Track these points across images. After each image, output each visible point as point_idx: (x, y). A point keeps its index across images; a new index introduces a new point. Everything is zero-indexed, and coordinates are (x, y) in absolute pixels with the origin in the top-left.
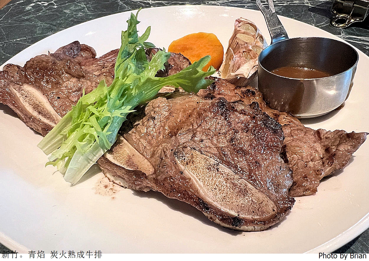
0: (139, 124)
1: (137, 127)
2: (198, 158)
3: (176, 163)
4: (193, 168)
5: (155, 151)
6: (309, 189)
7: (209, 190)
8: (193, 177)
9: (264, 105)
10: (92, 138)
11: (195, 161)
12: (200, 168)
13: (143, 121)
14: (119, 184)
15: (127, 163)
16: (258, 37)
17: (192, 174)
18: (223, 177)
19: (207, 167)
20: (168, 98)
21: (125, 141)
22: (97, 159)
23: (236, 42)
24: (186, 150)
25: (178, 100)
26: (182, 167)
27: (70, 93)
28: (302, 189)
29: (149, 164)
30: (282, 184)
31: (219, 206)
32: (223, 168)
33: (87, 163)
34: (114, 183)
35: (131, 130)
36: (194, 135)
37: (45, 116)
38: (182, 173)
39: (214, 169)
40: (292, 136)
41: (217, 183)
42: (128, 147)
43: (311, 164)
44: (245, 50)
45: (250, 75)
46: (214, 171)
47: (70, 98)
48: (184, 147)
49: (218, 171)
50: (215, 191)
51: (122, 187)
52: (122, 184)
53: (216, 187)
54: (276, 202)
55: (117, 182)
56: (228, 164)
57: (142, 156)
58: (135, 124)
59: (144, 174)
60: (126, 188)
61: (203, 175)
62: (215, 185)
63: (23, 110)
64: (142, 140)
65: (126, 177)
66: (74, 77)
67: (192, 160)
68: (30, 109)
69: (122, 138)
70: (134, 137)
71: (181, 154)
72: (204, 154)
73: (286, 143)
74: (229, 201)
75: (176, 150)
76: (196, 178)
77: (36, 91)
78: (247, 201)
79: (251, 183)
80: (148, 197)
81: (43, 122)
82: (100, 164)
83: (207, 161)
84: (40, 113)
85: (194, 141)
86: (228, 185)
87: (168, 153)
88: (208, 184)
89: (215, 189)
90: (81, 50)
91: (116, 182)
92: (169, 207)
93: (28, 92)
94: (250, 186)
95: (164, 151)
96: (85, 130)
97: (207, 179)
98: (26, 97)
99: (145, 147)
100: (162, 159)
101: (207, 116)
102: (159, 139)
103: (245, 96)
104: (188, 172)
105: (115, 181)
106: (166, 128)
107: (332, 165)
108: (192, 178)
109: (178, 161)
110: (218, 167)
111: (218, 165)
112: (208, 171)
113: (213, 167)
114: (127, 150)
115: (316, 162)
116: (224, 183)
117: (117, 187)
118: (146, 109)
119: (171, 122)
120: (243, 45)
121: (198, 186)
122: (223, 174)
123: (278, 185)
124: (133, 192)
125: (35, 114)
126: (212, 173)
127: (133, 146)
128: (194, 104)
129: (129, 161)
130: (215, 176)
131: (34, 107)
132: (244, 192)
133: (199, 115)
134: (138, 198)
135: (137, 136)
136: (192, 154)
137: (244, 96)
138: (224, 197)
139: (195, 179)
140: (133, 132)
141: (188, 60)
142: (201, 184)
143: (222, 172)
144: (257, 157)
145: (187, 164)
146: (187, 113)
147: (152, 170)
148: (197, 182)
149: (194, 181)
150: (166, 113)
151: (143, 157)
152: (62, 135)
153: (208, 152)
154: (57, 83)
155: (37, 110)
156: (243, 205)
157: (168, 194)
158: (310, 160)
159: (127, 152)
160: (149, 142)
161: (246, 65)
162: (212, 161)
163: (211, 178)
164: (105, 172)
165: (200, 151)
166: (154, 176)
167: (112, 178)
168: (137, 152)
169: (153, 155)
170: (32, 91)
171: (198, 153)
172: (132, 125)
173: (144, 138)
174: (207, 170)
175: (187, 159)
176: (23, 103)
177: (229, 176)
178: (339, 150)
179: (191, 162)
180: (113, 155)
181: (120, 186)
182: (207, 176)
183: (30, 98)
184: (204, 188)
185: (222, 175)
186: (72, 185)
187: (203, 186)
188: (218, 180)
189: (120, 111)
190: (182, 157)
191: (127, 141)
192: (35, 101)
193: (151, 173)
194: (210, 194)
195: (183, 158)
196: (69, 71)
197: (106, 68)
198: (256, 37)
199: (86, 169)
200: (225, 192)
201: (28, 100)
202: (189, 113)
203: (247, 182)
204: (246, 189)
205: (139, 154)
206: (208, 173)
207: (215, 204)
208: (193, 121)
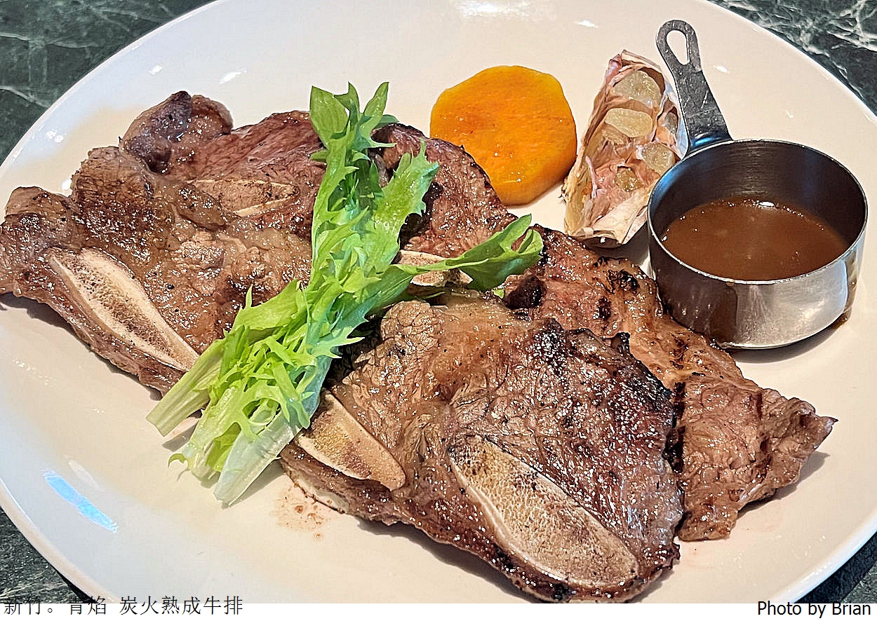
0: (366, 362)
1: (362, 368)
2: (496, 461)
3: (451, 470)
4: (485, 483)
5: (405, 430)
6: (714, 528)
7: (515, 529)
8: (486, 501)
9: (658, 313)
10: (272, 407)
11: (489, 467)
12: (500, 482)
13: (375, 354)
14: (327, 504)
15: (346, 459)
16: (665, 114)
17: (483, 494)
18: (543, 502)
19: (512, 480)
20: (433, 302)
21: (336, 403)
22: (278, 450)
23: (602, 139)
24: (473, 442)
25: (457, 313)
26: (464, 480)
27: (195, 271)
28: (702, 528)
29: (394, 463)
30: (658, 519)
31: (533, 562)
32: (546, 483)
33: (258, 457)
34: (316, 501)
35: (348, 375)
36: (490, 408)
37: (142, 335)
38: (463, 492)
39: (527, 486)
40: (702, 404)
41: (531, 515)
42: (346, 420)
43: (727, 474)
44: (623, 164)
45: (631, 235)
46: (527, 490)
47: (195, 285)
48: (470, 436)
49: (534, 489)
50: (527, 531)
51: (335, 510)
52: (334, 504)
53: (530, 523)
54: (639, 557)
55: (324, 499)
56: (556, 475)
57: (377, 444)
58: (358, 361)
59: (385, 489)
60: (343, 512)
61: (505, 498)
62: (528, 519)
63: (90, 320)
64: (374, 403)
65: (349, 495)
66: (200, 227)
67: (483, 465)
68: (105, 317)
69: (331, 395)
70: (356, 395)
71: (462, 450)
72: (509, 453)
73: (687, 421)
74: (551, 551)
75: (452, 441)
76: (491, 503)
77: (115, 269)
78: (585, 552)
79: (596, 517)
80: (391, 535)
81: (141, 352)
82: (286, 460)
83: (514, 468)
84: (131, 328)
85: (490, 421)
86: (553, 519)
87: (436, 446)
88: (514, 517)
89: (526, 526)
90: (193, 114)
91: (321, 498)
92: (437, 557)
93: (95, 273)
94: (594, 522)
95: (427, 442)
96: (259, 392)
97: (513, 506)
98: (93, 284)
99: (383, 421)
100: (422, 459)
101: (520, 363)
102: (413, 401)
103: (617, 286)
104: (476, 490)
105: (317, 497)
106: (430, 375)
107: (763, 479)
108: (483, 504)
109: (457, 467)
110: (535, 481)
111: (535, 476)
112: (515, 489)
113: (526, 481)
114: (342, 428)
115: (739, 470)
116: (545, 515)
117: (324, 511)
118: (383, 325)
119: (441, 364)
120: (621, 146)
121: (493, 519)
122: (543, 496)
123: (651, 520)
124: (358, 523)
125: (120, 330)
126: (523, 494)
127: (356, 419)
128: (493, 329)
129: (351, 457)
130: (529, 501)
131: (114, 313)
132: (580, 534)
133: (504, 358)
134: (369, 536)
135: (363, 392)
136: (485, 452)
137: (614, 289)
138: (543, 543)
139: (488, 505)
140: (353, 382)
141: (482, 172)
142: (501, 516)
143: (542, 493)
144: (613, 461)
145: (474, 473)
146: (477, 347)
147: (401, 478)
148: (492, 511)
149: (487, 509)
150: (430, 339)
151: (381, 446)
152: (196, 391)
153: (518, 447)
154: (164, 246)
155: (123, 321)
156: (577, 560)
157: (435, 535)
158: (726, 465)
159: (344, 432)
160: (392, 409)
161: (622, 208)
162: (525, 469)
163: (520, 505)
164: (293, 475)
165: (500, 443)
166: (406, 492)
167: (311, 490)
168: (366, 433)
169: (400, 440)
170: (104, 268)
171: (497, 449)
172: (351, 363)
173: (379, 397)
174: (513, 487)
175: (475, 461)
176: (88, 302)
177: (556, 502)
178: (780, 452)
179: (482, 469)
180: (314, 440)
181: (330, 507)
182: (513, 499)
183: (102, 288)
184: (505, 525)
185: (541, 499)
186: (226, 506)
187: (503, 521)
188: (534, 509)
189: (330, 342)
190: (464, 456)
191: (343, 405)
192: (115, 296)
193: (398, 486)
194: (516, 537)
195: (467, 460)
196: (188, 212)
197: (277, 197)
198: (659, 115)
199: (257, 470)
200: (545, 533)
201: (100, 295)
202: (480, 348)
203: (587, 513)
204: (585, 528)
205: (370, 438)
206: (515, 494)
207: (526, 557)
208: (488, 371)
